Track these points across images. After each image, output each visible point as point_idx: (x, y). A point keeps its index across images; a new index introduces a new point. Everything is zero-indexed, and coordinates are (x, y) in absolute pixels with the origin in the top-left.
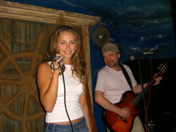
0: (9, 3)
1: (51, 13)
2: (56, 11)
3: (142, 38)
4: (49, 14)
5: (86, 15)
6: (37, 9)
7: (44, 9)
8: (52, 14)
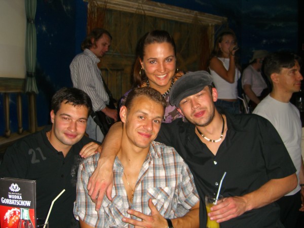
0: (159, 4)
3: (264, 41)
4: (186, 14)
7: (183, 10)
8: (188, 14)
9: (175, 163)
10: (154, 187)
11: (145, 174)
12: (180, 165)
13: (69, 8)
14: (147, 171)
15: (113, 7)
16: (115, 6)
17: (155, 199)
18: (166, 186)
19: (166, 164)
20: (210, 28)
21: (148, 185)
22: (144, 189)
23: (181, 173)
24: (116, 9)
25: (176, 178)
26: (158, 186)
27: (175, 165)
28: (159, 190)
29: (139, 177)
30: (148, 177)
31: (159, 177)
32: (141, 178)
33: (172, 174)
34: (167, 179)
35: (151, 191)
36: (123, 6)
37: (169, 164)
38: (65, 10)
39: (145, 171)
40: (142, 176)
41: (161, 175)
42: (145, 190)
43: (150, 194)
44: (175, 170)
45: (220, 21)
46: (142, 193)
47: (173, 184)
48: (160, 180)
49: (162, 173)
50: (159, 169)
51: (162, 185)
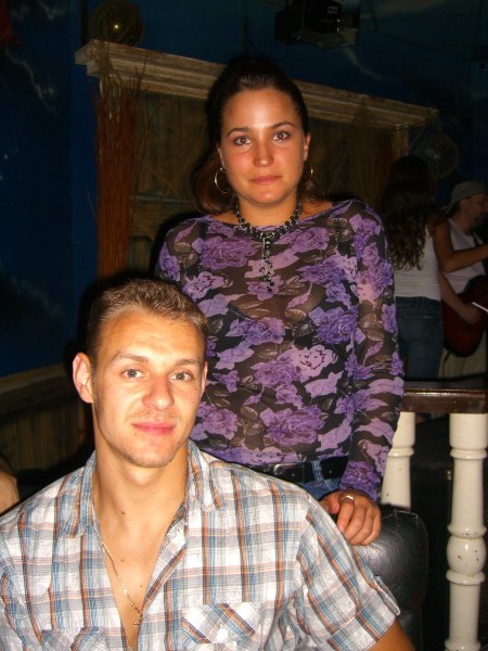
1: (344, 100)
2: (353, 95)
4: (338, 102)
5: (410, 105)
6: (320, 92)
7: (332, 92)
8: (344, 103)
9: (277, 524)
10: (205, 602)
11: (173, 562)
12: (296, 532)
13: (51, 91)
14: (181, 553)
15: (161, 87)
16: (165, 84)
17: (208, 642)
18: (244, 600)
19: (248, 529)
20: (398, 134)
21: (185, 597)
22: (171, 609)
23: (298, 558)
24: (168, 92)
25: (278, 574)
26: (218, 601)
27: (277, 533)
28: (220, 614)
29: (156, 575)
30: (183, 571)
31: (222, 569)
32: (161, 577)
33: (264, 561)
34: (247, 578)
35: (195, 615)
36: (184, 85)
37: (257, 527)
38: (41, 96)
39: (174, 553)
40: (166, 569)
41: (227, 564)
42: (176, 613)
43: (191, 627)
44: (277, 548)
45: (421, 118)
46: (167, 623)
47: (268, 592)
48: (224, 580)
49: (229, 558)
50: (222, 543)
51: (232, 595)
